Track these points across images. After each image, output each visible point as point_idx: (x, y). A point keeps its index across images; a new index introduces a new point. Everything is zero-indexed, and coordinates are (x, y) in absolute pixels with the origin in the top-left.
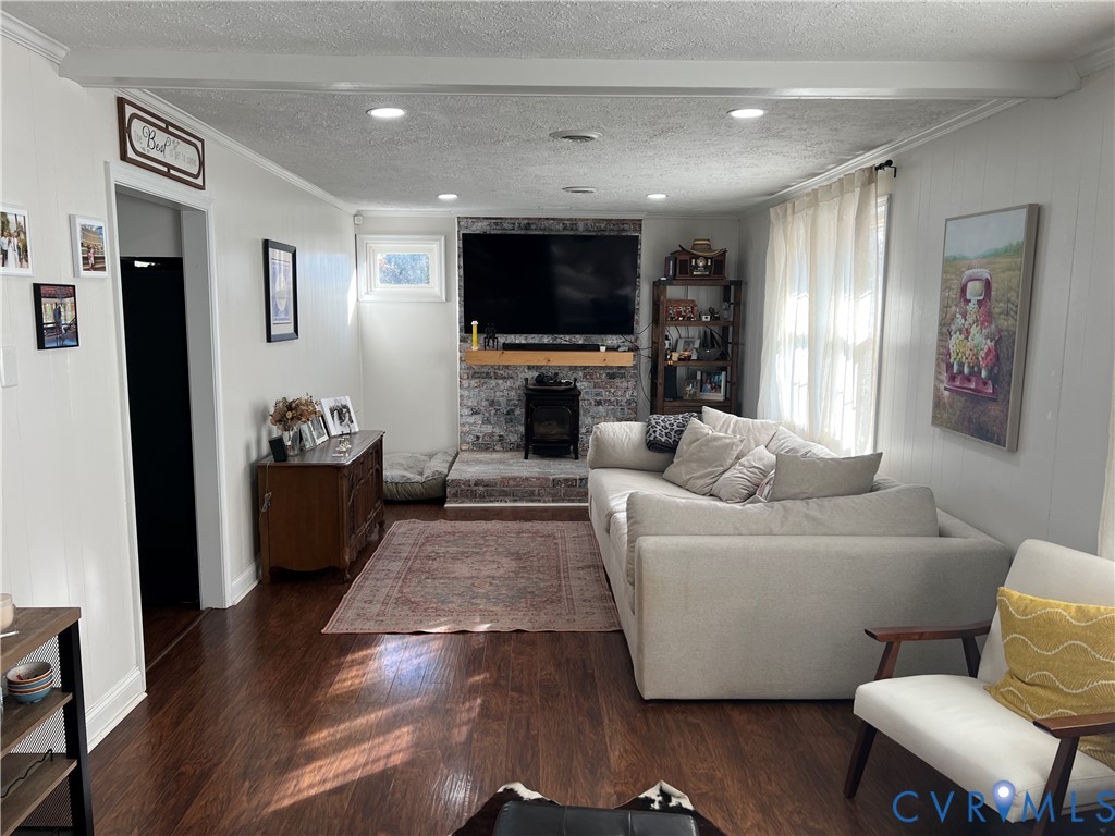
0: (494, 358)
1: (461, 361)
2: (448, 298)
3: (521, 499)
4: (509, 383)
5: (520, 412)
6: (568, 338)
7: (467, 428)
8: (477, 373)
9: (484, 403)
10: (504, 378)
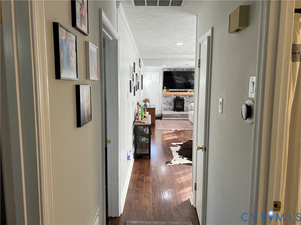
0: (168, 93)
1: (162, 94)
2: (160, 83)
3: (175, 118)
4: (171, 98)
5: (173, 103)
6: (182, 90)
7: (163, 106)
8: (165, 96)
9: (166, 102)
10: (170, 97)
